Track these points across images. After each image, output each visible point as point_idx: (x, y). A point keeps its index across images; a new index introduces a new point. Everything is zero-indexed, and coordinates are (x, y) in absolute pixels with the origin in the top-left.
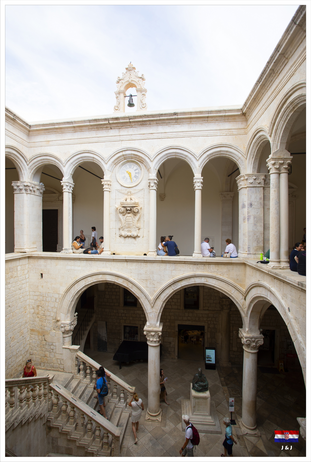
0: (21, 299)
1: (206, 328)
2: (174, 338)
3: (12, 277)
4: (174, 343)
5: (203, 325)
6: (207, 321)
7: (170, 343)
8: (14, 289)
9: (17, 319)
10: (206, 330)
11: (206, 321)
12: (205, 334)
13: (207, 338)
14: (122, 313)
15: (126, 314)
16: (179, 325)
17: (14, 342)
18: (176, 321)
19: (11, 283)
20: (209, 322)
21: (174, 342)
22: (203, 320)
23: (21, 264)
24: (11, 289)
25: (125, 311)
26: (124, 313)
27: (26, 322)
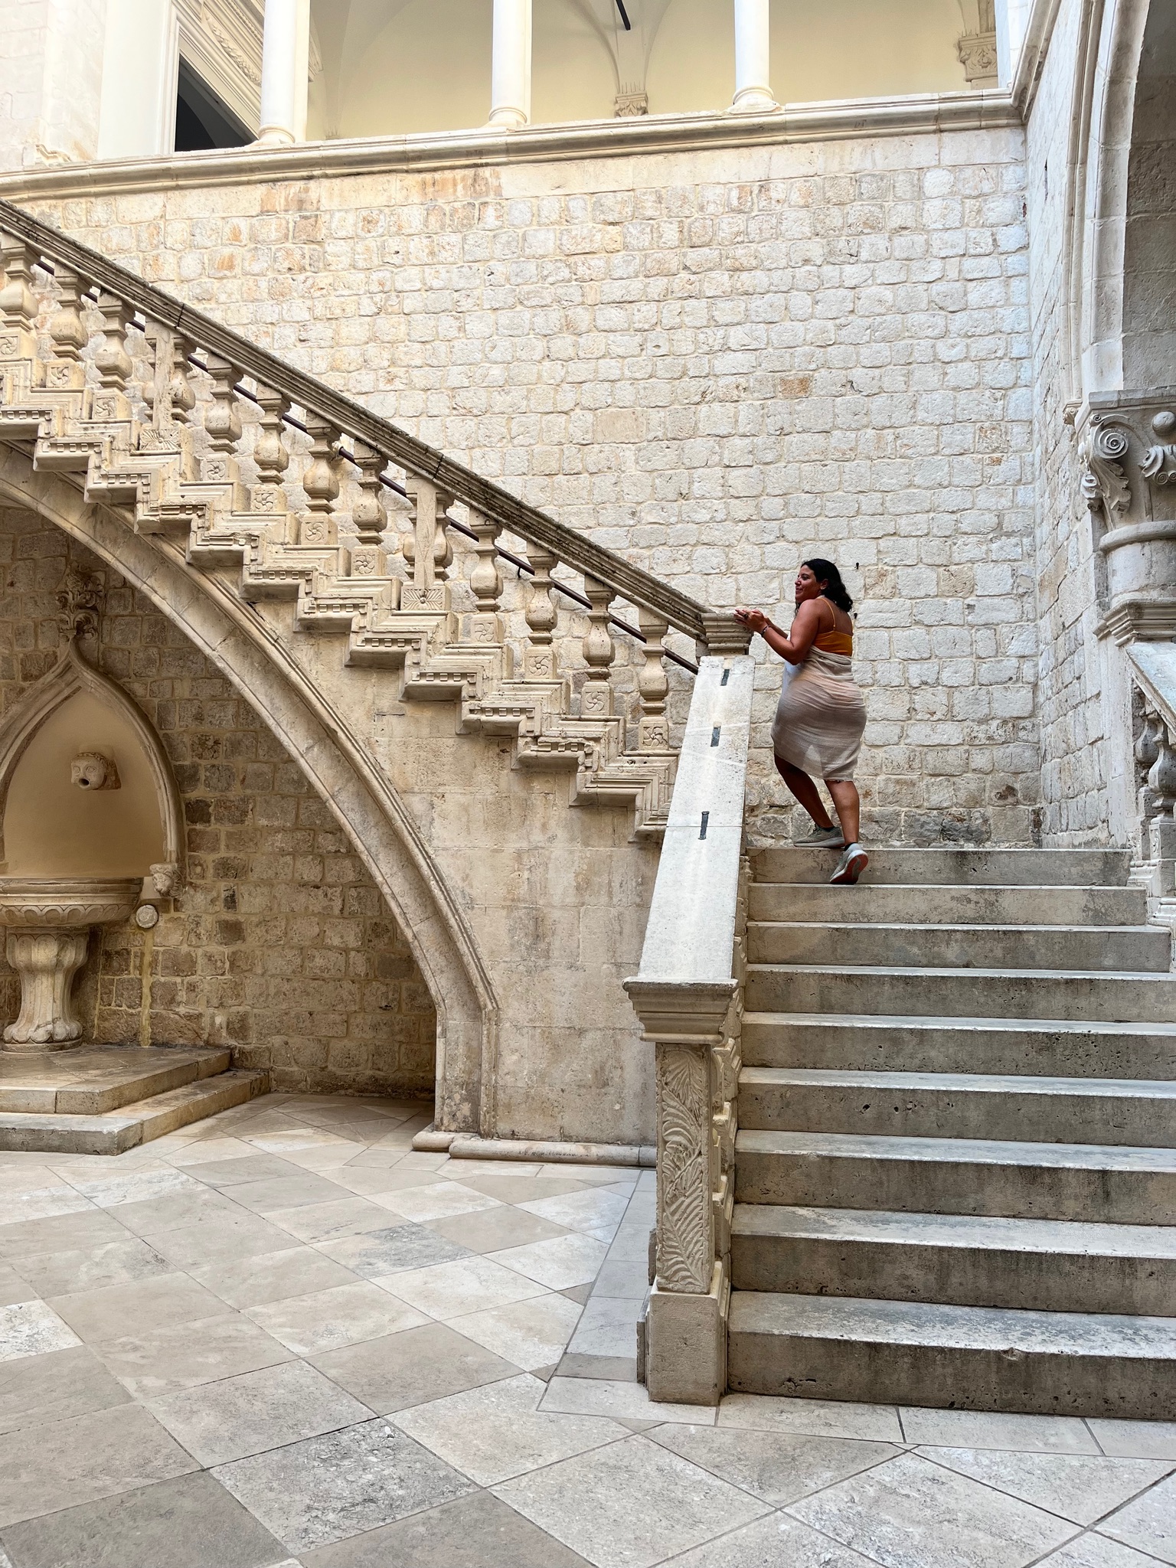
0: (950, 369)
3: (873, 226)
8: (887, 294)
9: (917, 481)
17: (887, 603)
19: (864, 255)
23: (947, 158)
24: (870, 291)
27: (1000, 525)
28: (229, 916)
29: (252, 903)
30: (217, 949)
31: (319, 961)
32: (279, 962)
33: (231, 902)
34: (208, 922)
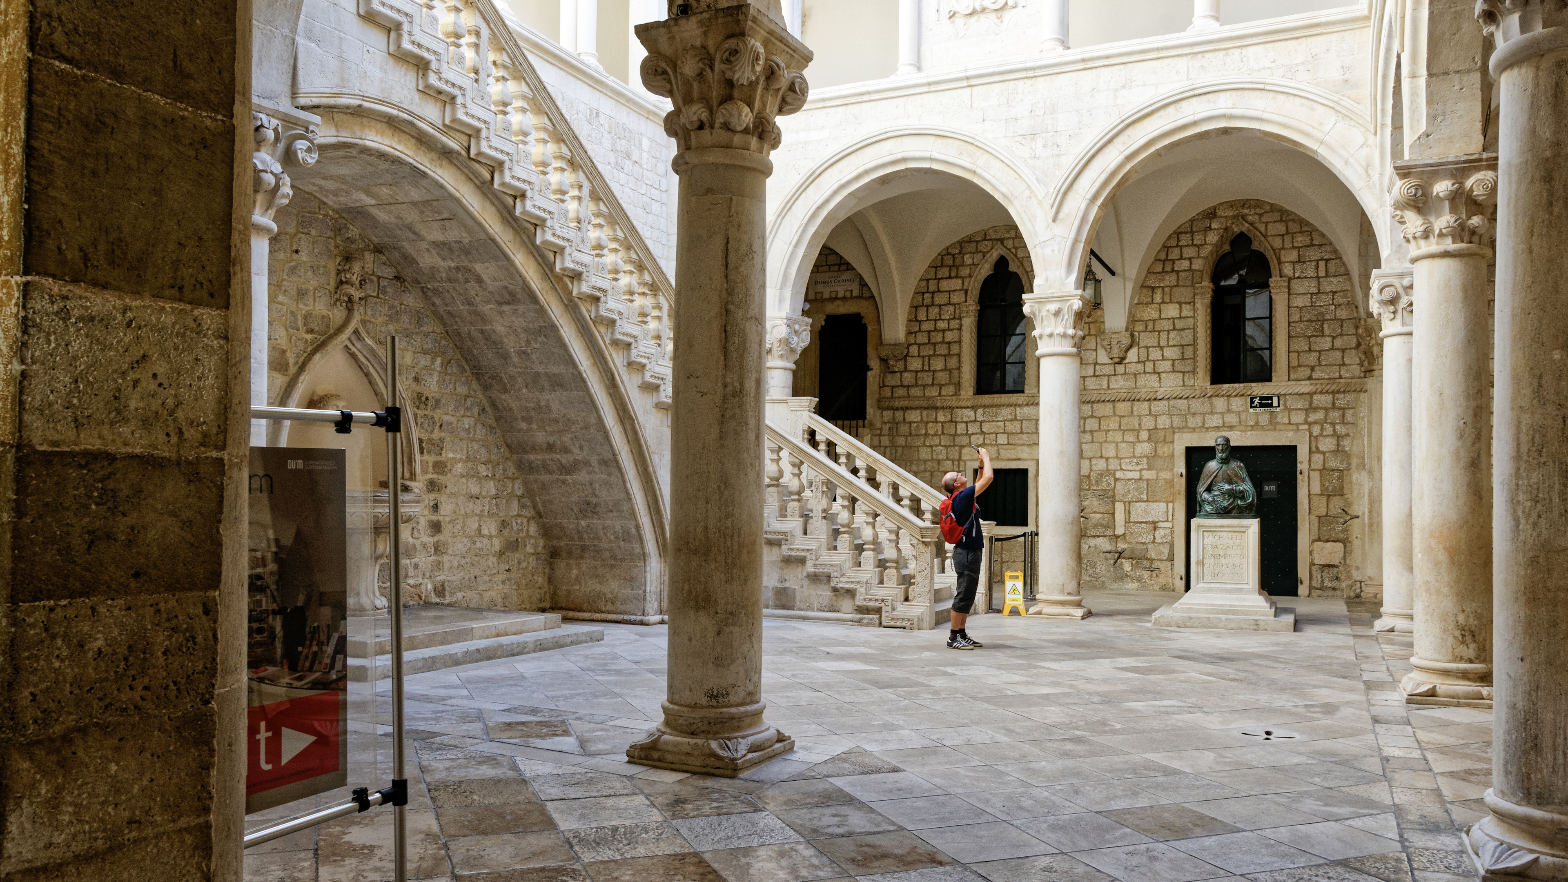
1: (1302, 454)
2: (1170, 505)
4: (1169, 525)
5: (1288, 444)
6: (1306, 427)
7: (1154, 525)
10: (1302, 463)
11: (1301, 427)
12: (1299, 477)
13: (1309, 495)
14: (966, 423)
15: (981, 422)
16: (1189, 450)
18: (1177, 436)
20: (1316, 430)
21: (1170, 518)
22: (1290, 423)
25: (980, 411)
26: (975, 421)
28: (434, 518)
29: (446, 508)
30: (429, 540)
31: (478, 545)
32: (460, 546)
33: (436, 507)
34: (423, 522)
